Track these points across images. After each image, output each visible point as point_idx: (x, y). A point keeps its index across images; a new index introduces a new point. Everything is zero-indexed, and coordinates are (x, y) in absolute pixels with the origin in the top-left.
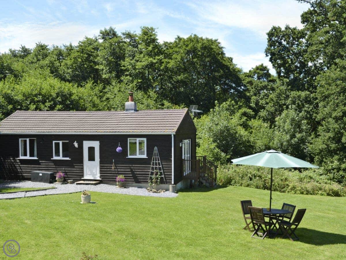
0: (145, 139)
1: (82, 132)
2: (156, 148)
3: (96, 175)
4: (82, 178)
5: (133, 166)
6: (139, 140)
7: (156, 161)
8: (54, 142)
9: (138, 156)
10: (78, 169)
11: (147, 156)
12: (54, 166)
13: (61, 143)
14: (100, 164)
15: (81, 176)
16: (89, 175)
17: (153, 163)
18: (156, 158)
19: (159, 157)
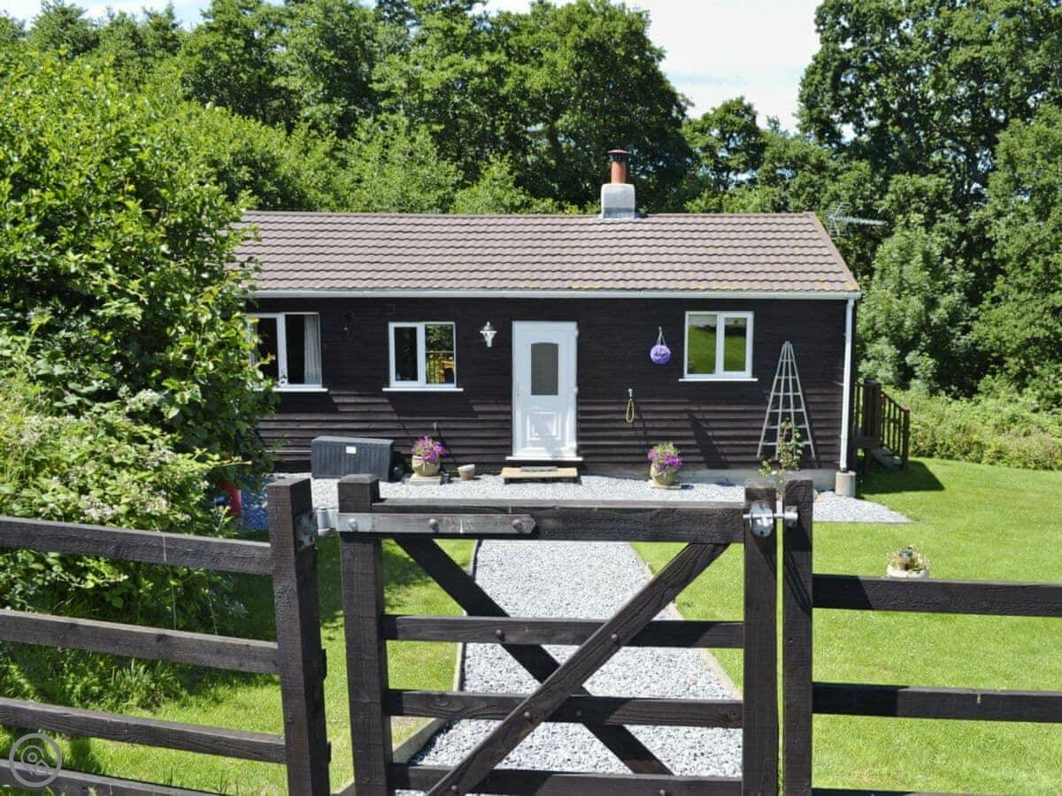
0: (749, 316)
1: (513, 288)
2: (787, 347)
3: (562, 443)
4: (508, 458)
5: (703, 408)
6: (726, 319)
7: (787, 390)
8: (392, 326)
9: (721, 375)
10: (492, 426)
11: (754, 374)
12: (396, 418)
13: (420, 327)
14: (579, 404)
15: (505, 451)
16: (534, 444)
17: (776, 398)
18: (787, 381)
19: (797, 377)
